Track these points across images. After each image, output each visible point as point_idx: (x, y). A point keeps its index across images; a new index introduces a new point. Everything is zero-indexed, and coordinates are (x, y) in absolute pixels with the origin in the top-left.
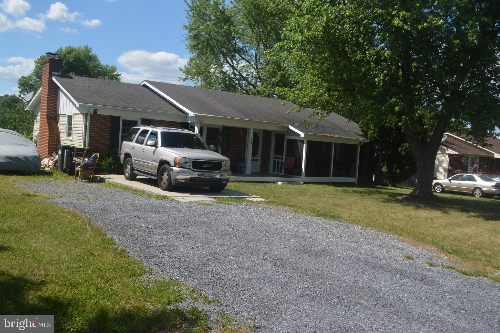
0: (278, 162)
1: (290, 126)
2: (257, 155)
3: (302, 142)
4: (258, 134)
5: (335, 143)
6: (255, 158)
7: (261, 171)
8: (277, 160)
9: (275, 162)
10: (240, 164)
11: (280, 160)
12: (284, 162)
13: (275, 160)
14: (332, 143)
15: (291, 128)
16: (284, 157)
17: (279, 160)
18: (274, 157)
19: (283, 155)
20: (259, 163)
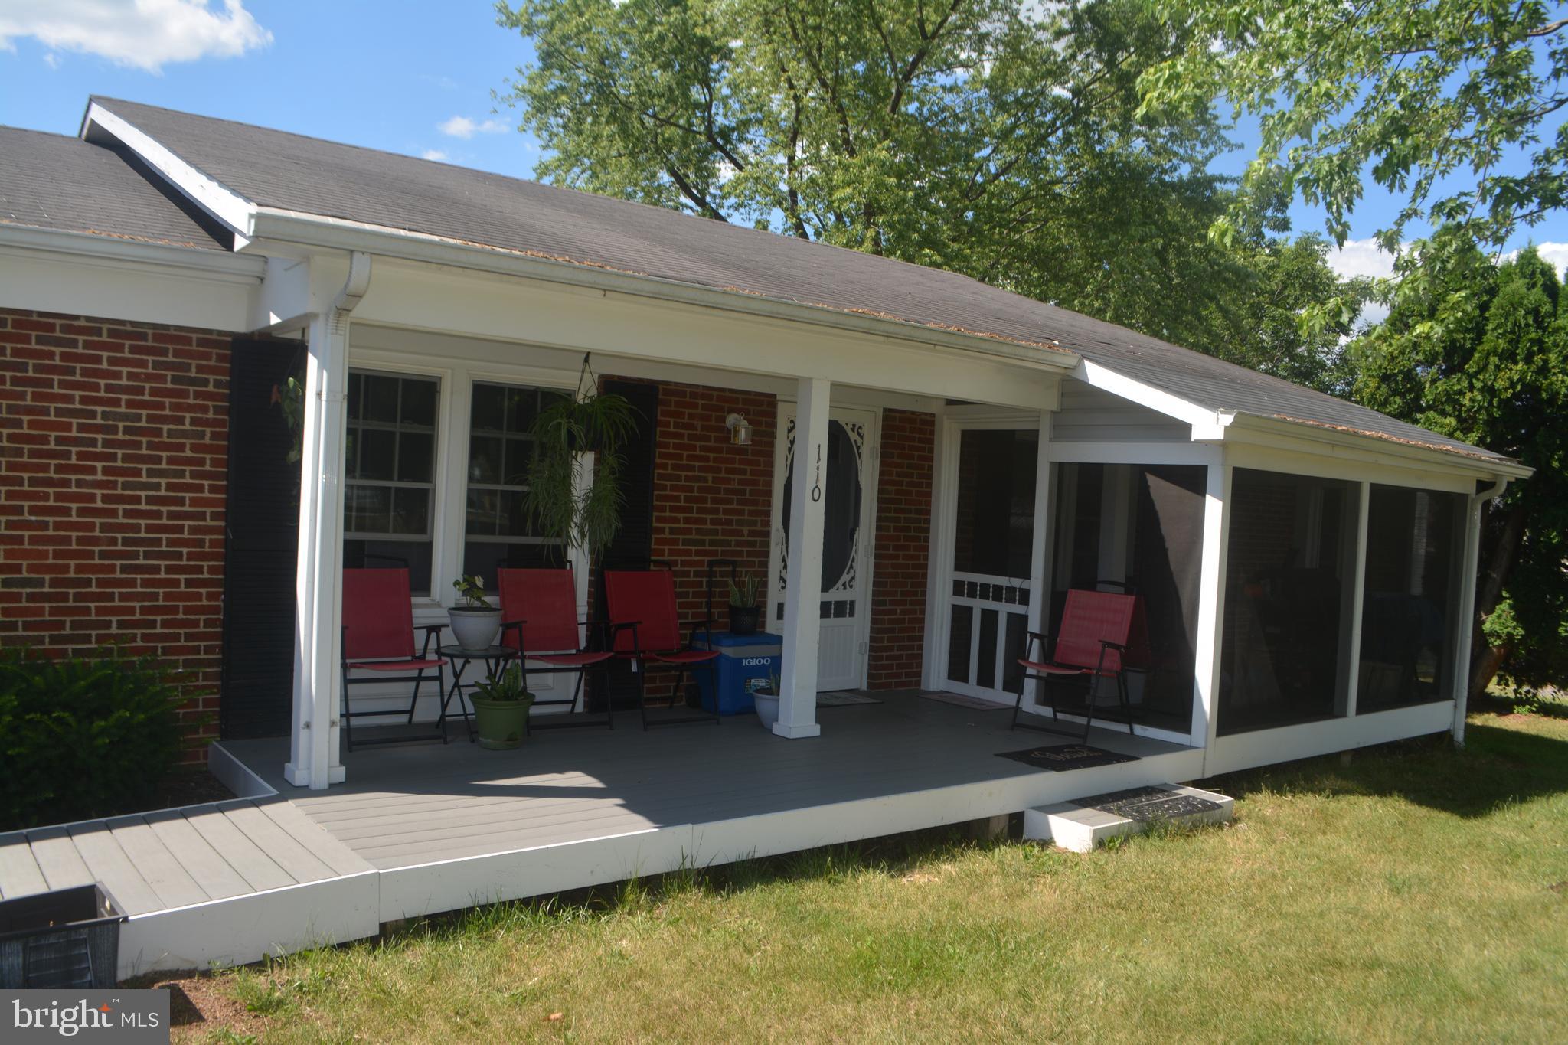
0: (990, 617)
1: (1088, 365)
2: (845, 578)
3: (1193, 480)
4: (853, 436)
5: (1372, 485)
6: (835, 595)
7: (870, 676)
8: (978, 605)
9: (961, 617)
10: (728, 651)
11: (1004, 609)
12: (1034, 625)
13: (964, 601)
14: (1357, 485)
15: (1100, 377)
16: (1036, 585)
17: (991, 605)
18: (958, 588)
19: (1026, 574)
20: (860, 625)
